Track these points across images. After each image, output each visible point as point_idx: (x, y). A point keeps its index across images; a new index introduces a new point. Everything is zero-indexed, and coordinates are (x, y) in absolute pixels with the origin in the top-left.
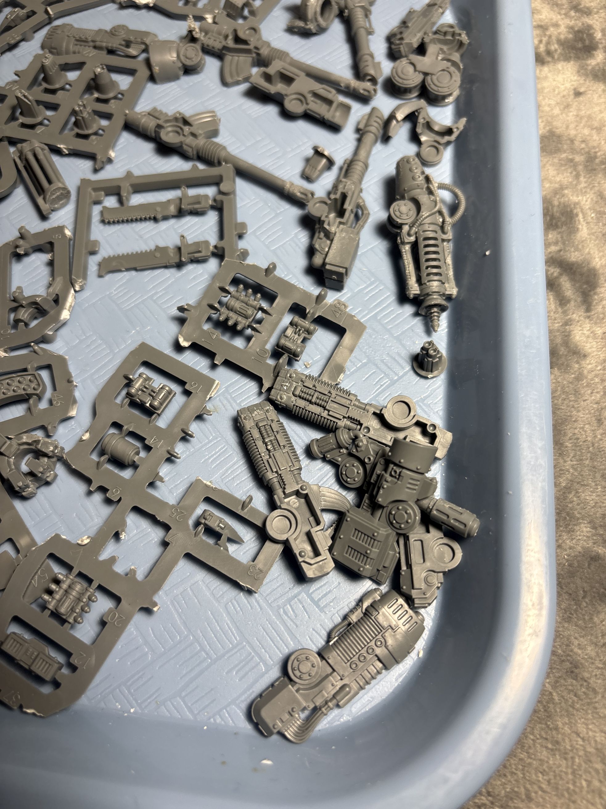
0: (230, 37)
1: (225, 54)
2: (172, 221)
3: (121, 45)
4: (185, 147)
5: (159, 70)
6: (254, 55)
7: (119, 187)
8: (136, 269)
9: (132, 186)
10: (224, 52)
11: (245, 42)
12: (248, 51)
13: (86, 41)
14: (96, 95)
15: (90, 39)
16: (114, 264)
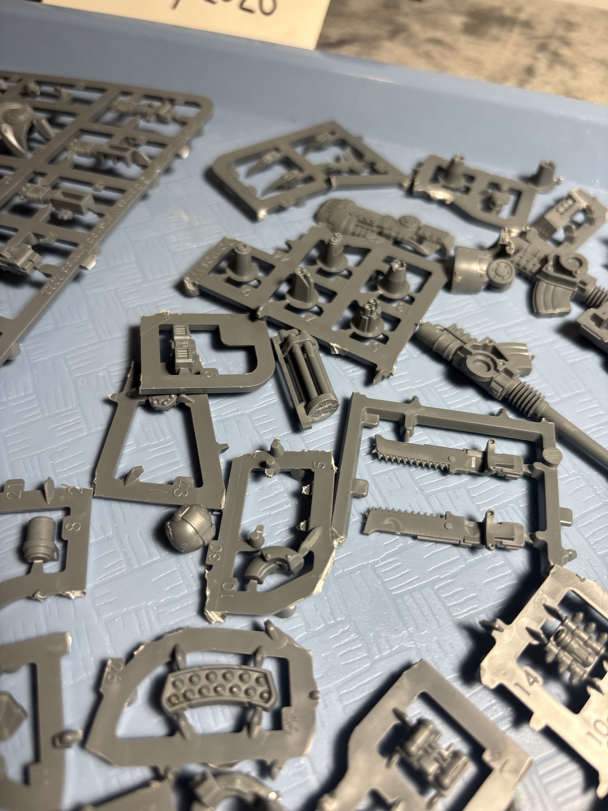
0: (551, 263)
1: (539, 280)
2: (465, 478)
3: (412, 239)
4: (493, 385)
5: (461, 280)
6: (576, 289)
7: (403, 417)
8: (415, 538)
9: (419, 418)
10: (538, 277)
11: (570, 273)
12: (573, 284)
13: (370, 224)
14: (381, 291)
15: (376, 223)
16: (387, 522)
